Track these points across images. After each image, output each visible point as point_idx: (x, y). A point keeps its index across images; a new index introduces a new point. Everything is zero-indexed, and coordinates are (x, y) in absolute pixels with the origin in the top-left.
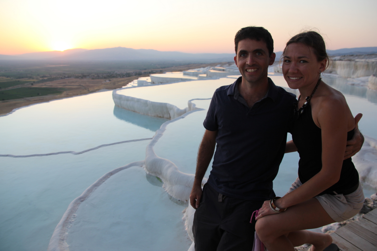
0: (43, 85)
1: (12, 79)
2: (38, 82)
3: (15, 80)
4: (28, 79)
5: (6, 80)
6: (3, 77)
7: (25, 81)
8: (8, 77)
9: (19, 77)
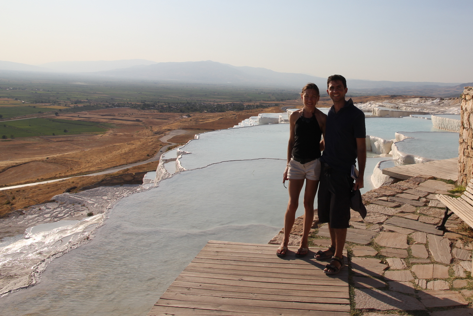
0: (75, 117)
1: (24, 103)
2: (67, 111)
3: (28, 105)
4: (50, 104)
5: (12, 104)
6: (8, 98)
7: (45, 107)
8: (16, 99)
9: (35, 101)
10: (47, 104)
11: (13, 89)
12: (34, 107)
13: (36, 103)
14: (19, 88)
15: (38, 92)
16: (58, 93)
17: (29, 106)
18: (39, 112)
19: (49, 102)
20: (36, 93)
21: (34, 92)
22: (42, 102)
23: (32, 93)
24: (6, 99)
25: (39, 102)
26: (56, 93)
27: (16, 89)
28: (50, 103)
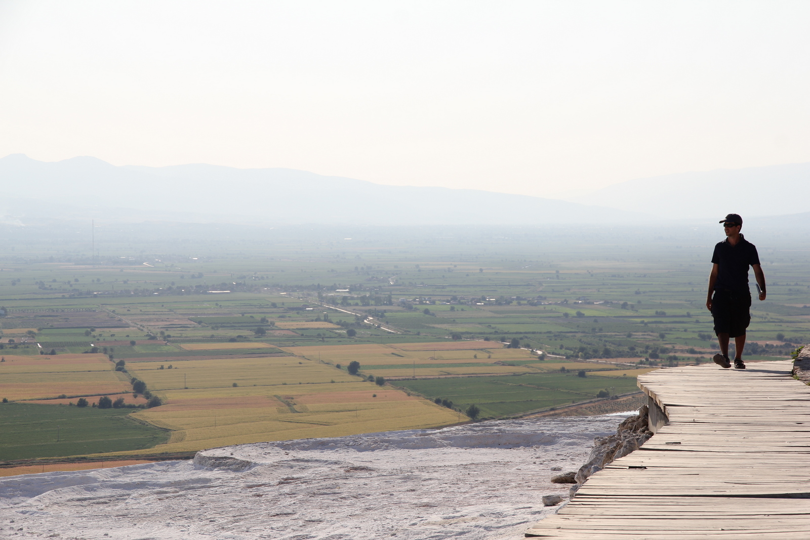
1: (542, 358)
3: (558, 366)
4: (637, 360)
5: (504, 364)
6: (487, 339)
7: (620, 373)
8: (515, 344)
9: (582, 350)
10: (625, 361)
11: (498, 303)
12: (582, 374)
13: (587, 357)
14: (518, 298)
15: (587, 313)
16: (663, 315)
17: (563, 370)
18: (602, 395)
19: (632, 353)
20: (580, 315)
21: (573, 312)
22: (607, 354)
23: (566, 315)
24: (480, 343)
25: (595, 354)
26: (652, 312)
27: (508, 302)
28: (635, 355)
